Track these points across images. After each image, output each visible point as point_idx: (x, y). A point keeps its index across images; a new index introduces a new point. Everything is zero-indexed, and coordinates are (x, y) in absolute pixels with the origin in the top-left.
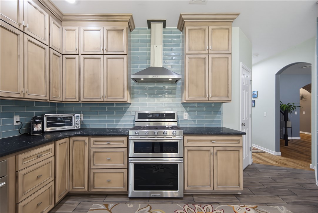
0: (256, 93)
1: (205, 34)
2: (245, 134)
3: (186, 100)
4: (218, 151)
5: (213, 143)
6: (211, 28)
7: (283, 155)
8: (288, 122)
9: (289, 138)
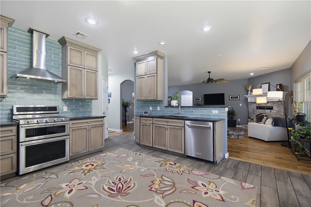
0: (110, 94)
1: (82, 54)
2: (105, 117)
3: (68, 97)
4: (91, 128)
5: (89, 123)
6: (85, 52)
7: (123, 131)
8: (126, 113)
9: (128, 123)
